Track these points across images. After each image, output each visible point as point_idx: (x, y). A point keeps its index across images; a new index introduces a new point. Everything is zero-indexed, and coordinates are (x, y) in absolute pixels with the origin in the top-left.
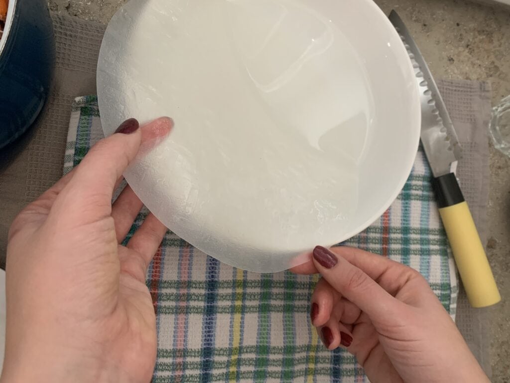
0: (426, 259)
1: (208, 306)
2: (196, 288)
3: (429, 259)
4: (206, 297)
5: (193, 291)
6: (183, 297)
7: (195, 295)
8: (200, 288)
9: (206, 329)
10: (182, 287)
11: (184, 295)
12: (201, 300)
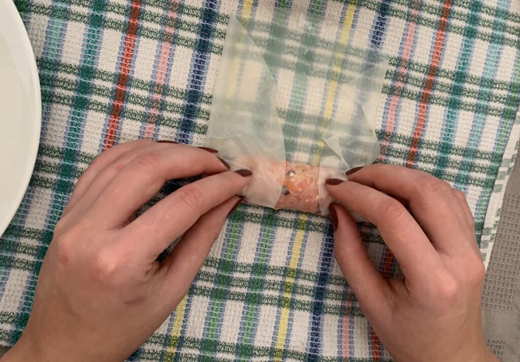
0: (496, 48)
1: (200, 40)
2: (188, 14)
3: (500, 49)
4: (200, 28)
5: (184, 18)
6: (171, 22)
7: (187, 24)
8: (193, 15)
9: (195, 67)
10: (172, 9)
11: (172, 19)
12: (193, 31)
